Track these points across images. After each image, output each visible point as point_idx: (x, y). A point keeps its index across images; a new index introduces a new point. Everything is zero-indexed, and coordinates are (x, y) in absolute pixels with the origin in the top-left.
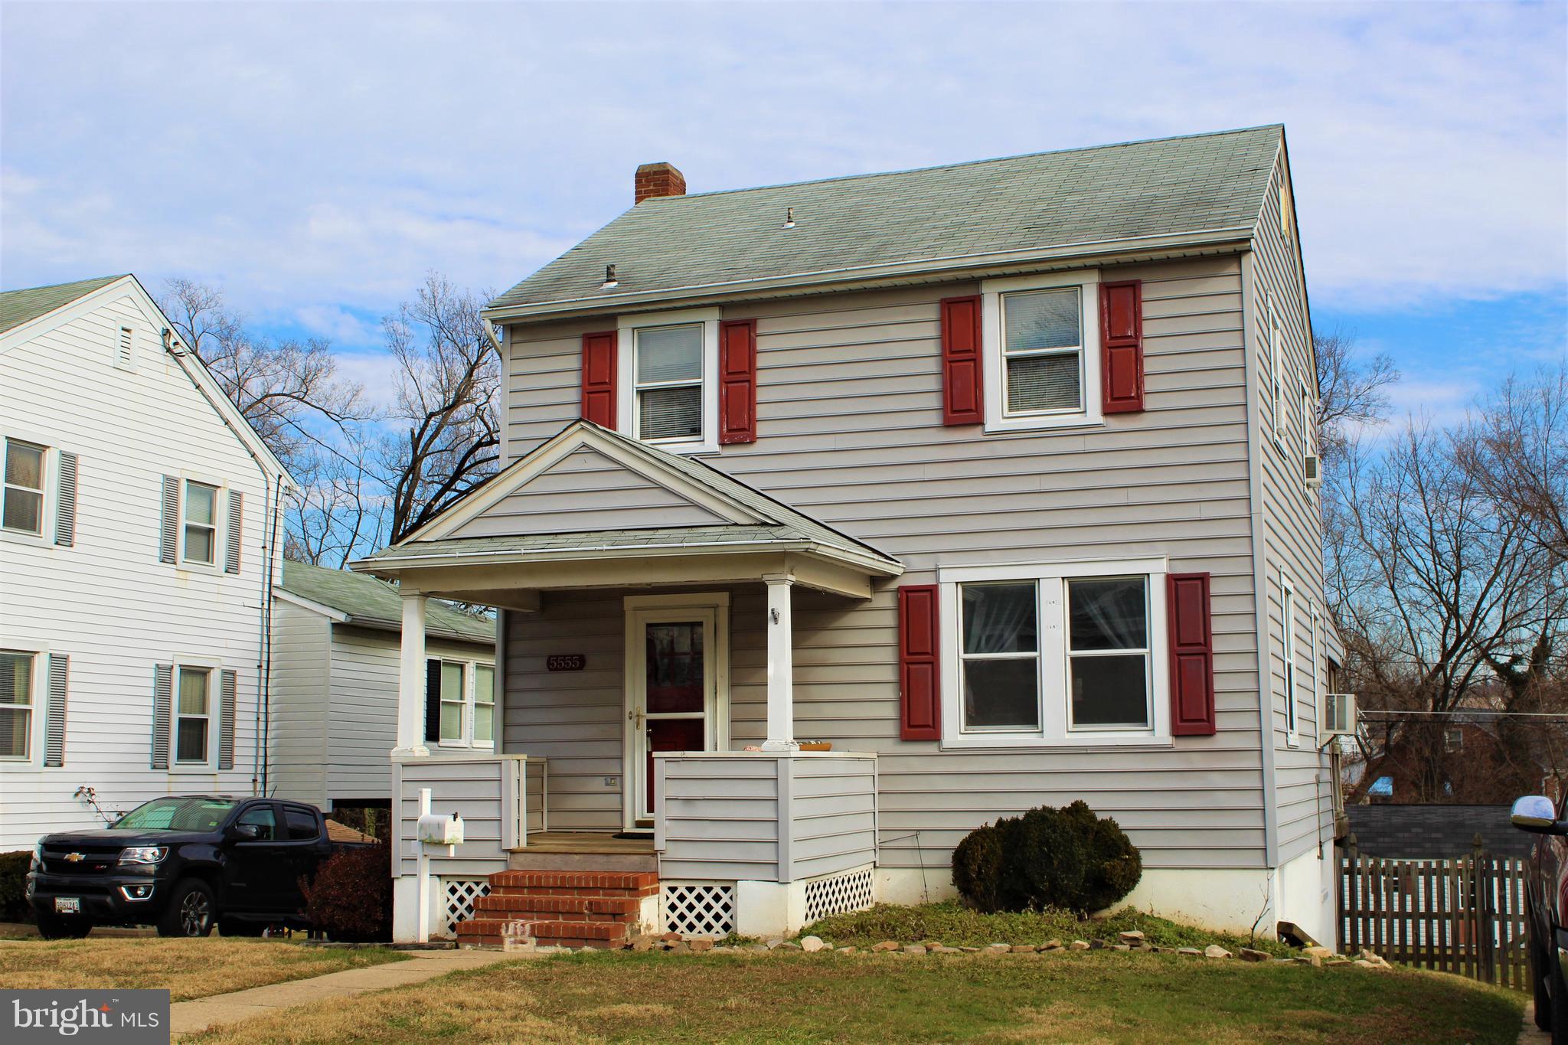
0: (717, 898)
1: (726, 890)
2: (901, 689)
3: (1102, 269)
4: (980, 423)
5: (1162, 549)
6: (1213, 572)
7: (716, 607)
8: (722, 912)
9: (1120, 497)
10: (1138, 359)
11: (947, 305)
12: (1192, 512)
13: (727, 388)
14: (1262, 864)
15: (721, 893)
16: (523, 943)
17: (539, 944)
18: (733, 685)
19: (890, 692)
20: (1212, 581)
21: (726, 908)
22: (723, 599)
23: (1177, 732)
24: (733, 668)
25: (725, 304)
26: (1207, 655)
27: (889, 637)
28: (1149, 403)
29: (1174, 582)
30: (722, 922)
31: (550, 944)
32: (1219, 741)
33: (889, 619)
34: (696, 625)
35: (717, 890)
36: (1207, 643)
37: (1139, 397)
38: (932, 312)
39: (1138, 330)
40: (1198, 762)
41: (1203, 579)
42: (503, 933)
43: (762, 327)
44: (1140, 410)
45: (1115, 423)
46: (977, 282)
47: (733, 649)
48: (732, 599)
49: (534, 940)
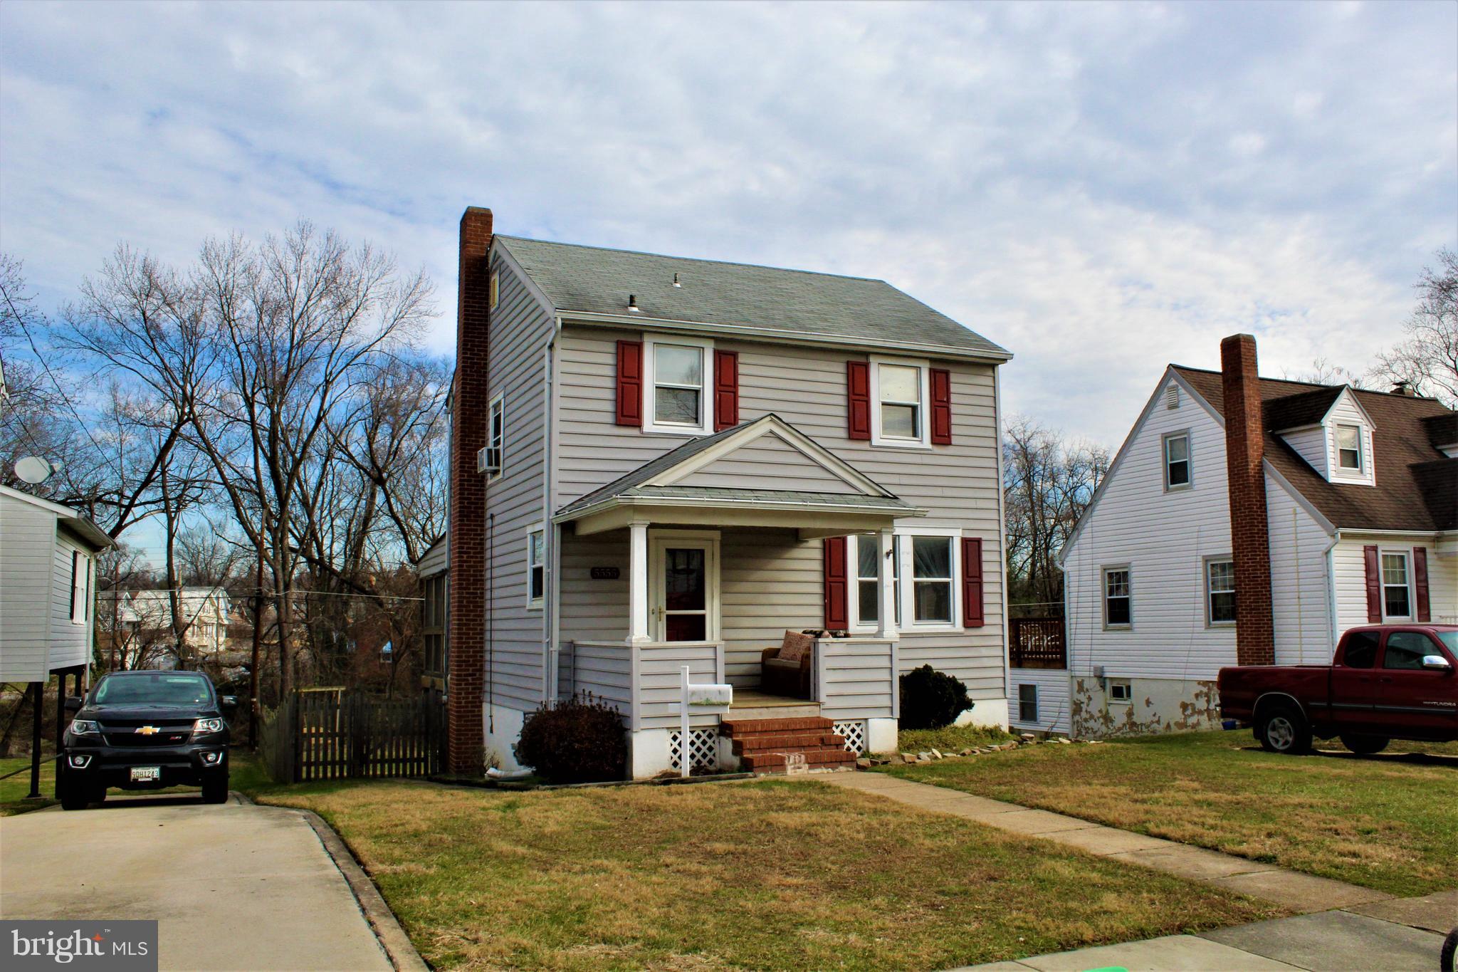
0: (853, 731)
1: (858, 725)
2: (825, 598)
3: (932, 360)
4: (869, 439)
5: (960, 523)
6: (984, 538)
7: (712, 540)
8: (856, 739)
9: (938, 492)
10: (949, 415)
11: (849, 365)
12: (972, 504)
13: (720, 395)
14: (1003, 696)
15: (856, 727)
16: (799, 768)
17: (810, 768)
18: (723, 592)
19: (818, 600)
20: (983, 543)
21: (859, 736)
22: (717, 535)
23: (966, 625)
24: (724, 581)
25: (718, 339)
26: (980, 584)
27: (817, 566)
28: (954, 440)
29: (966, 542)
30: (856, 745)
31: (817, 768)
32: (985, 630)
33: (818, 554)
34: (702, 552)
35: (853, 725)
36: (980, 576)
37: (949, 436)
38: (841, 368)
39: (949, 399)
40: (976, 642)
41: (979, 541)
42: (786, 762)
43: (742, 358)
44: (950, 444)
45: (938, 450)
46: (867, 354)
47: (723, 568)
48: (722, 535)
49: (807, 765)
